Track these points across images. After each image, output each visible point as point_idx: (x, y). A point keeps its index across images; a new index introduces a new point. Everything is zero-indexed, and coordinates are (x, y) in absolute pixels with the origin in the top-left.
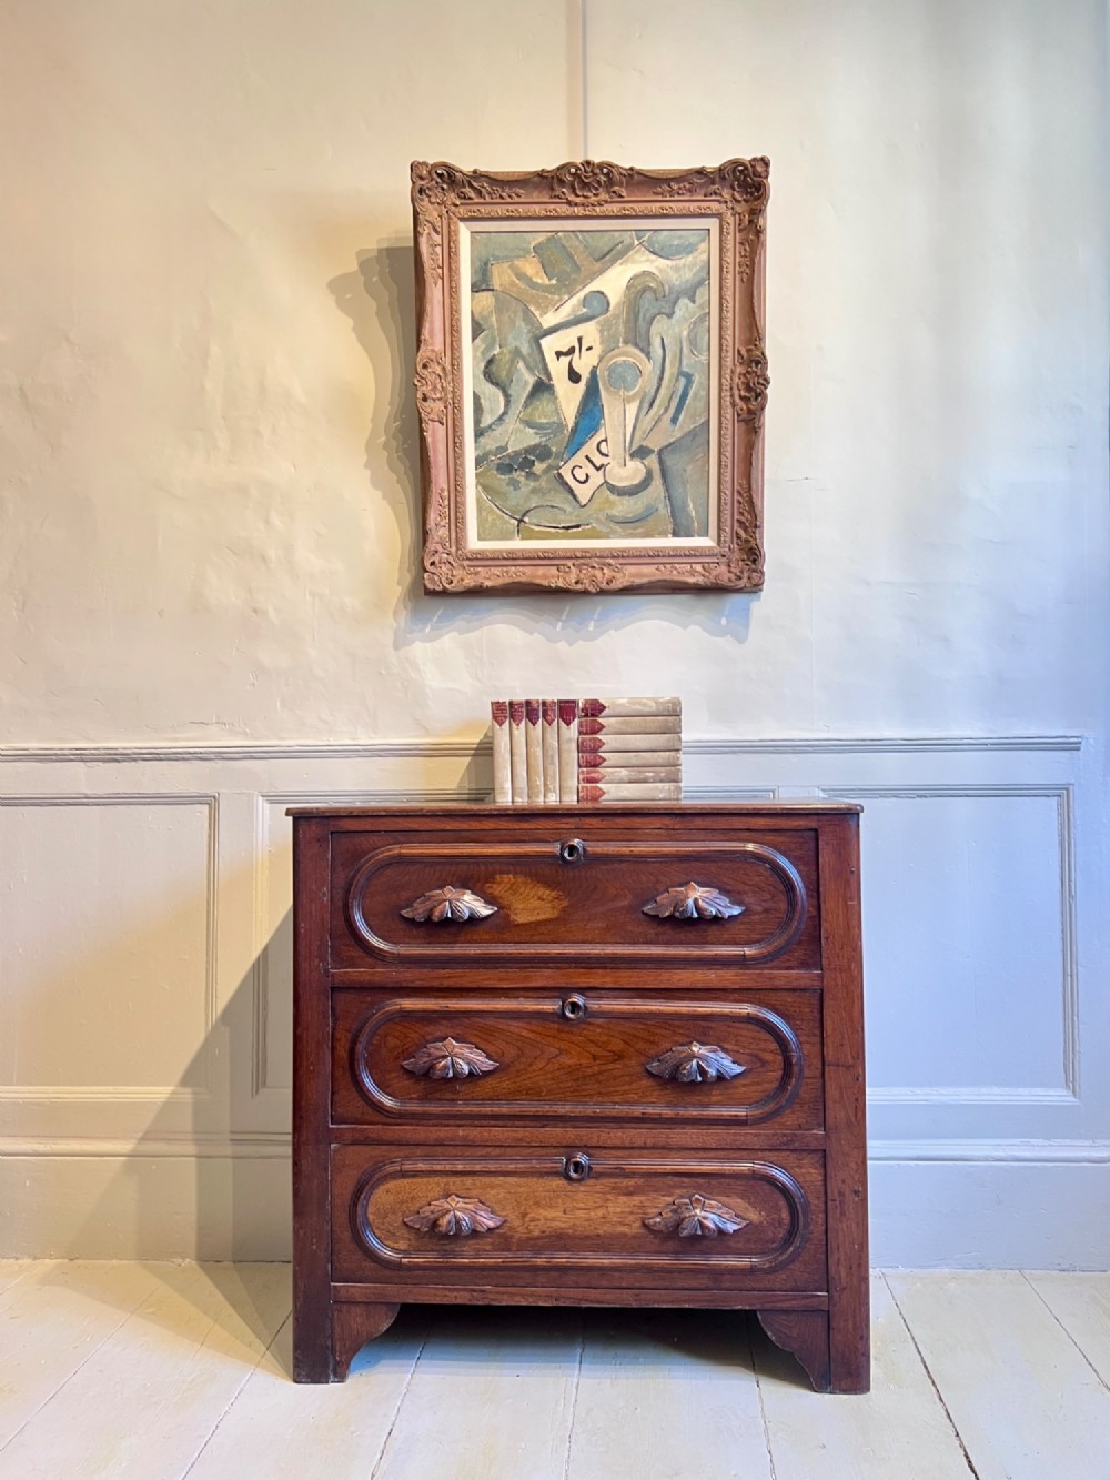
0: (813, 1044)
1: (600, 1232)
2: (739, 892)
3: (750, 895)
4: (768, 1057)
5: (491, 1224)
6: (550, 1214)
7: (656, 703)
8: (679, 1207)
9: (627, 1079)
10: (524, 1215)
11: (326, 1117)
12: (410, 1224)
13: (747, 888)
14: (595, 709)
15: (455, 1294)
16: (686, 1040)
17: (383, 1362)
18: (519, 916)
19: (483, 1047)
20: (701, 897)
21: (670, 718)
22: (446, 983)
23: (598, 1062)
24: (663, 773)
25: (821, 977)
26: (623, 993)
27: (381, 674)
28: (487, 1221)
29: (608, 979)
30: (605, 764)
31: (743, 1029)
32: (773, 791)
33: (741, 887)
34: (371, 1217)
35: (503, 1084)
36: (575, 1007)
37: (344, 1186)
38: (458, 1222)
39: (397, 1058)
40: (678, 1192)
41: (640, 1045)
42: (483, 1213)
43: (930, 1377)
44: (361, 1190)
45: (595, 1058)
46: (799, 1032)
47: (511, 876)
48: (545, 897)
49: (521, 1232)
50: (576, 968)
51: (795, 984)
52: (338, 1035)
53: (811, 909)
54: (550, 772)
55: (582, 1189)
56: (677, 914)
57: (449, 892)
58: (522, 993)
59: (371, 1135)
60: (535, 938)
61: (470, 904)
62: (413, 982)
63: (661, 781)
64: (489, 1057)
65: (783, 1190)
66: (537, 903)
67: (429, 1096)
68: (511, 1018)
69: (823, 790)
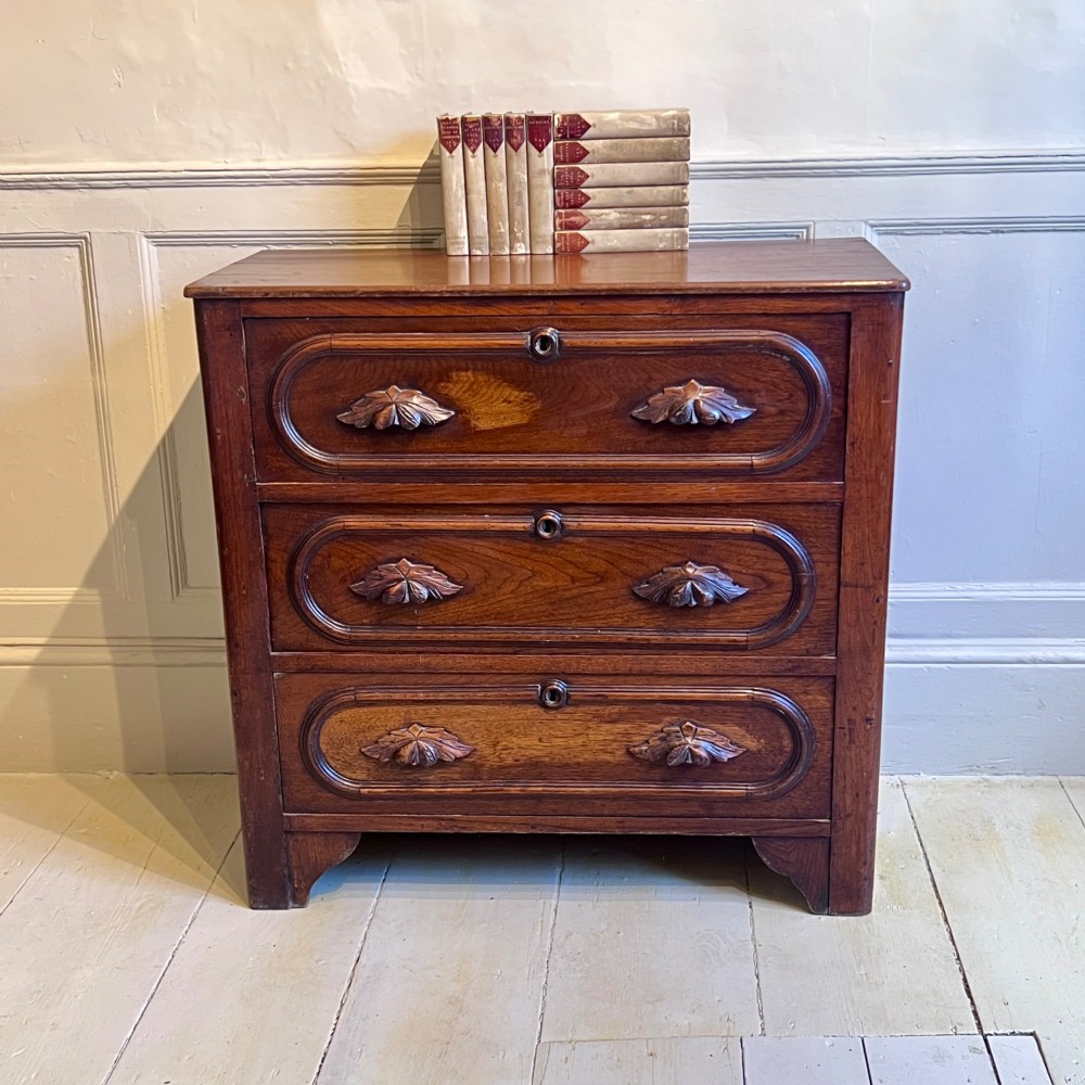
0: (828, 563)
1: (581, 760)
2: (750, 391)
3: (763, 394)
4: (773, 577)
5: (459, 753)
6: (524, 742)
7: (657, 118)
8: (669, 734)
9: (611, 602)
10: (495, 744)
11: (265, 645)
12: (368, 754)
13: (759, 386)
14: (575, 127)
15: (422, 823)
16: (679, 560)
17: (345, 884)
18: (482, 422)
19: (443, 569)
20: (704, 399)
21: (675, 140)
22: (396, 499)
23: (577, 584)
24: (664, 214)
25: (843, 488)
26: (606, 510)
27: (286, 68)
28: (454, 750)
29: (589, 494)
30: (589, 204)
31: (747, 547)
32: (807, 228)
33: (752, 385)
34: (323, 747)
35: (469, 608)
36: (550, 525)
37: (292, 715)
38: (422, 752)
39: (343, 580)
40: (668, 719)
41: (627, 566)
42: (449, 742)
43: (938, 897)
44: (313, 718)
45: (573, 580)
46: (813, 550)
47: (470, 373)
48: (512, 399)
49: (493, 761)
50: (551, 481)
51: (810, 497)
52: (273, 554)
53: (835, 410)
54: (517, 215)
55: (559, 717)
56: (673, 420)
57: (395, 393)
58: (486, 510)
59: (319, 663)
60: (502, 448)
61: (420, 407)
62: (356, 497)
63: (662, 226)
64: (451, 579)
65: (786, 718)
66: (503, 407)
67: (383, 622)
68: (476, 538)
69: (872, 226)
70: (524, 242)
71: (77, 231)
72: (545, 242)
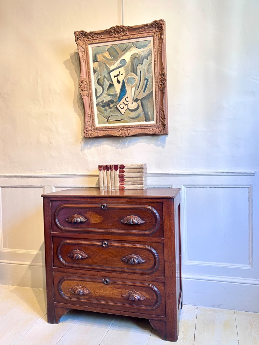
0: (162, 256)
1: (112, 297)
2: (144, 218)
3: (146, 218)
4: (151, 259)
5: (87, 293)
6: (101, 291)
7: (137, 165)
8: (130, 293)
9: (118, 262)
10: (95, 291)
11: (52, 265)
12: (70, 291)
14: (122, 167)
15: (80, 308)
16: (131, 253)
17: (69, 320)
18: (92, 222)
19: (85, 252)
20: (136, 220)
21: (141, 169)
22: (76, 237)
23: (111, 257)
24: (139, 183)
25: (164, 240)
26: (116, 241)
27: (78, 157)
28: (86, 292)
29: (112, 238)
30: (125, 181)
31: (145, 251)
32: (171, 186)
33: (144, 216)
34: (62, 288)
35: (90, 261)
36: (105, 244)
37: (56, 282)
38: (80, 292)
39: (66, 253)
40: (130, 289)
41: (121, 254)
42: (85, 290)
44: (60, 282)
45: (110, 256)
46: (158, 253)
47: (90, 212)
48: (98, 217)
49: (94, 295)
50: (105, 235)
51: (157, 241)
52: (54, 247)
53: (161, 222)
54: (112, 183)
55: (108, 286)
56: (128, 223)
57: (76, 215)
58: (93, 240)
59: (61, 270)
60: (96, 227)
61: (80, 219)
62: (69, 236)
63: (139, 185)
64: (86, 254)
65: (155, 291)
66: (96, 219)
67: (74, 262)
68: (91, 246)
69: (184, 186)
70: (113, 187)
71: (43, 185)
72: (117, 187)
